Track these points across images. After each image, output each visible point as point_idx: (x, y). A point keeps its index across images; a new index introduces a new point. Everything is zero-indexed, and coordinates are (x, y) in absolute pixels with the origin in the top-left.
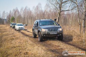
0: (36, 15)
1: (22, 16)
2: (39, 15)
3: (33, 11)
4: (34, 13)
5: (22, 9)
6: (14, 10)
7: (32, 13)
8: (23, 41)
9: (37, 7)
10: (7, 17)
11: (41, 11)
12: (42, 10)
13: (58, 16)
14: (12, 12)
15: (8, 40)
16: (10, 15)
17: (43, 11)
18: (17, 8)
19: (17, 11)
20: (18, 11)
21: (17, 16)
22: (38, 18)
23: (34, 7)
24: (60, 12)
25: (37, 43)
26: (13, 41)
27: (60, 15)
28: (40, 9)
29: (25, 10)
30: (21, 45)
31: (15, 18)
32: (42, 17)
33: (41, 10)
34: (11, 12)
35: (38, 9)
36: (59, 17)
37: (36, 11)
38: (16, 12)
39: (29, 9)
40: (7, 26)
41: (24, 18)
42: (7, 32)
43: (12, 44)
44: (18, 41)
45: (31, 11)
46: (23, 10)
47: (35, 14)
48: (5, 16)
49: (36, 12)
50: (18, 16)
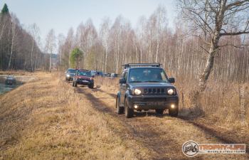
0: (147, 45)
1: (106, 46)
2: (156, 45)
3: (140, 32)
4: (141, 37)
5: (105, 25)
6: (81, 27)
7: (135, 37)
8: (85, 127)
9: (154, 19)
10: (61, 48)
11: (165, 31)
12: (169, 29)
13: (211, 51)
14: (75, 34)
15: (40, 124)
16: (68, 44)
17: (170, 33)
18: (90, 20)
19: (90, 29)
20: (94, 32)
21: (91, 46)
22: (155, 53)
23: (142, 19)
24: (218, 38)
25: (127, 135)
26: (54, 127)
27: (216, 47)
28: (163, 26)
29: (114, 27)
30: (76, 139)
31: (82, 54)
32: (167, 51)
33: (166, 28)
34: (71, 32)
35: (154, 24)
36: (212, 54)
37: (149, 33)
38: (86, 34)
39: (129, 25)
40: (57, 76)
41: (112, 52)
42: (50, 97)
43: (48, 135)
44: (70, 126)
45: (133, 32)
46: (110, 27)
47: (144, 42)
48: (55, 45)
49: (148, 36)
50: (93, 47)
